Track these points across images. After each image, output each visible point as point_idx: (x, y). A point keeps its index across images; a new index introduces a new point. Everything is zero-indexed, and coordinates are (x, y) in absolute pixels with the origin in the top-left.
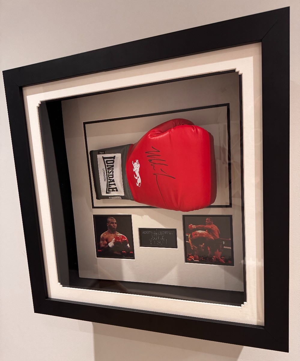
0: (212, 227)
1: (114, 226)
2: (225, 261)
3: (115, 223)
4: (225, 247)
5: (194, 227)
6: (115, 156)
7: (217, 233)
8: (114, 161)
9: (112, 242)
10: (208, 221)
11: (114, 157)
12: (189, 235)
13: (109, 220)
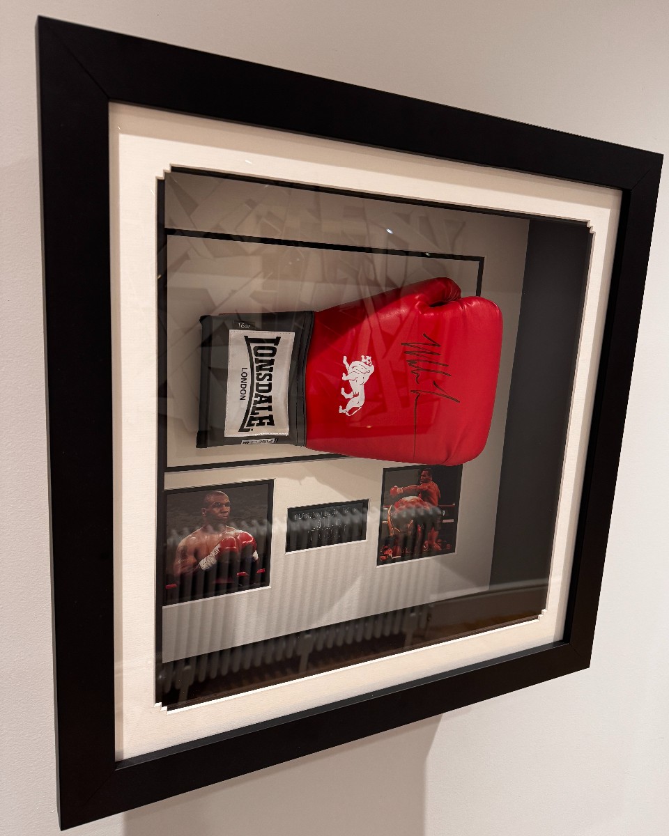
0: (429, 487)
1: (222, 513)
2: (442, 547)
3: (227, 505)
4: (444, 521)
5: (400, 490)
6: (278, 339)
7: (436, 497)
8: (274, 350)
9: (213, 554)
10: (424, 476)
11: (276, 341)
12: (388, 508)
13: (211, 498)
